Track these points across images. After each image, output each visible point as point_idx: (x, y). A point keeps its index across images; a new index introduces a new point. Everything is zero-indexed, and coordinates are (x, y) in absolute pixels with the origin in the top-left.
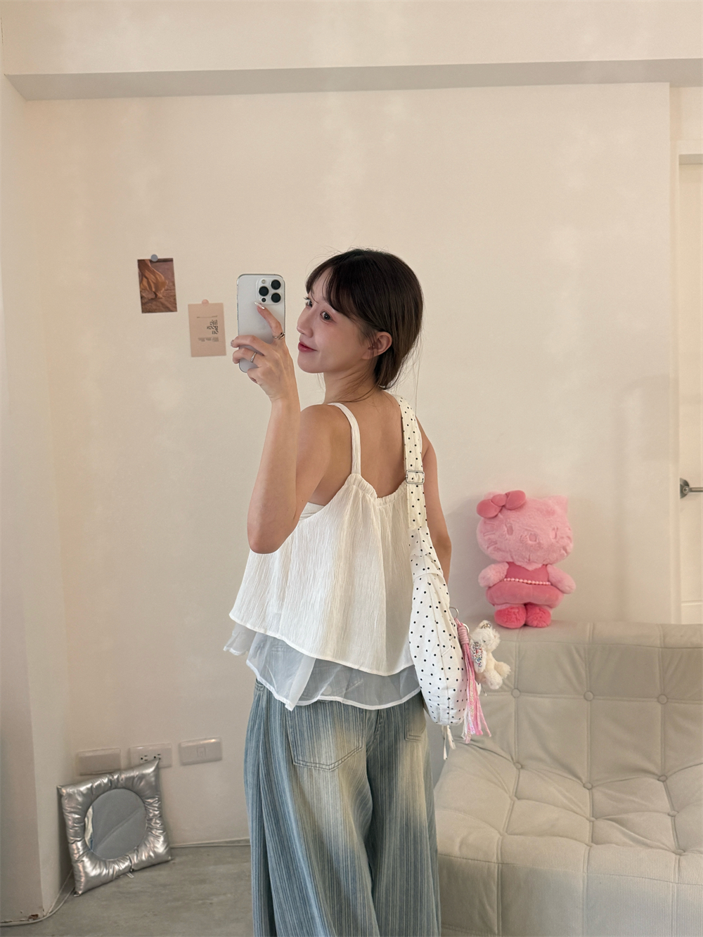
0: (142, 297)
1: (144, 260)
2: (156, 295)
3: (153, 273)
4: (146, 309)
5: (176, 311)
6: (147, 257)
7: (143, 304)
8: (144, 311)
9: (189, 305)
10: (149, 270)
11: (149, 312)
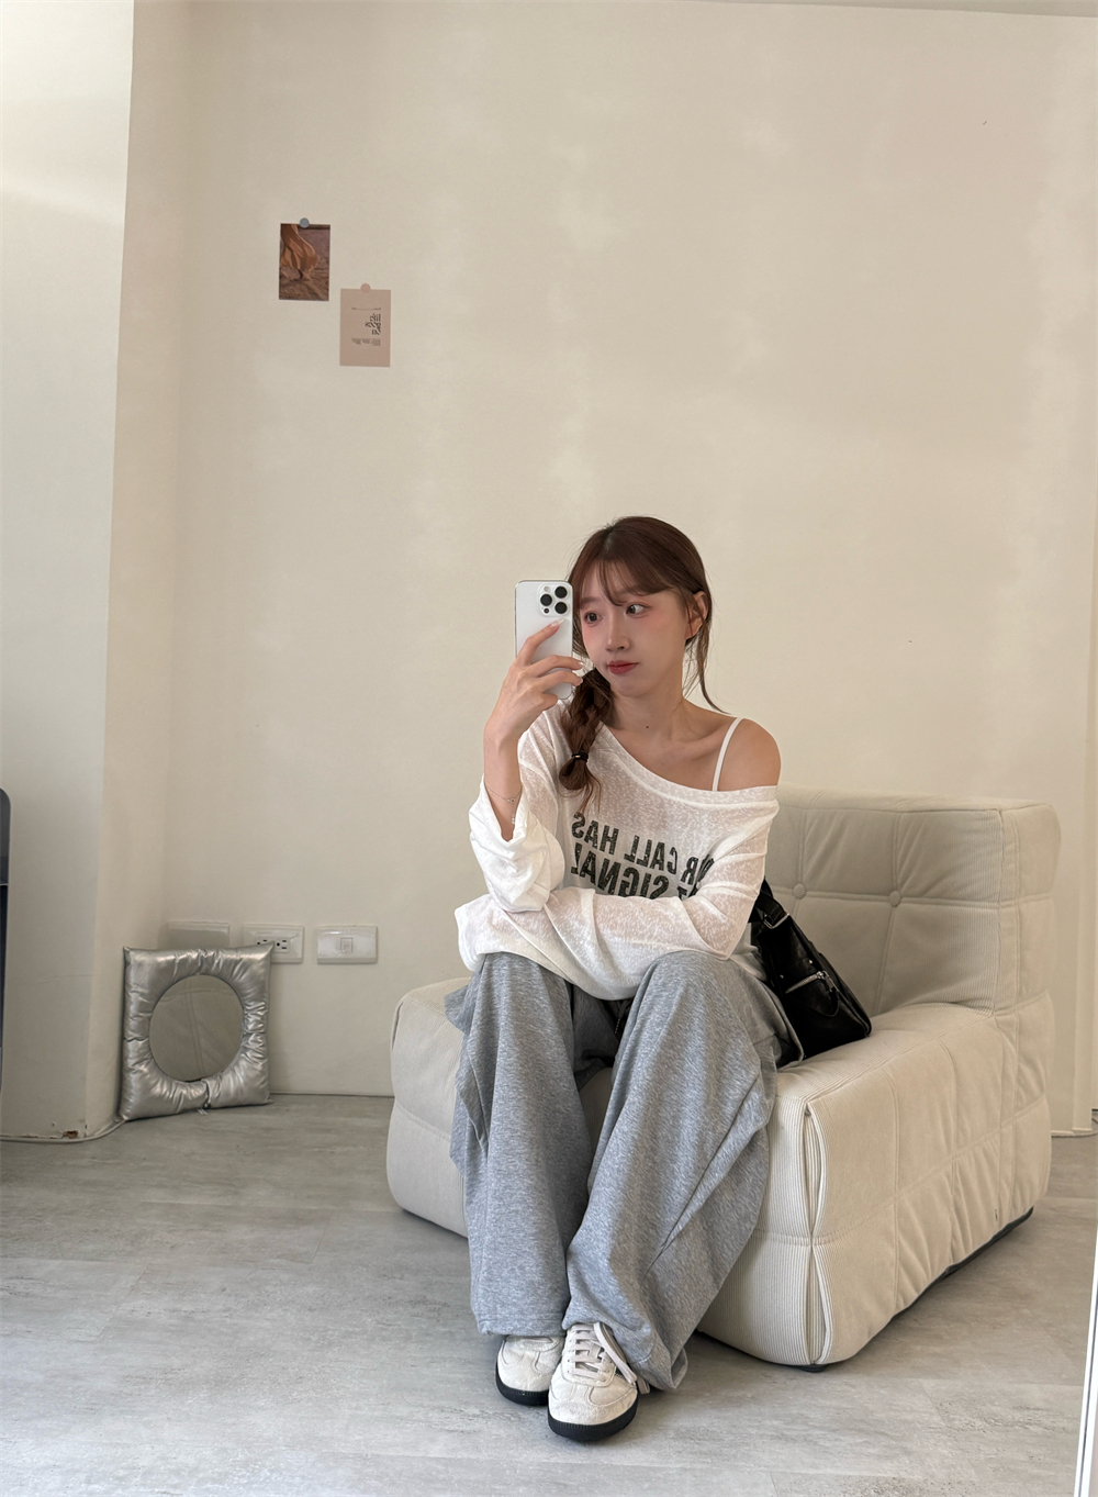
0: (281, 277)
1: (289, 225)
2: (302, 275)
3: (301, 244)
5: (327, 299)
7: (282, 286)
8: (283, 296)
9: (342, 290)
10: (296, 240)
11: (289, 298)
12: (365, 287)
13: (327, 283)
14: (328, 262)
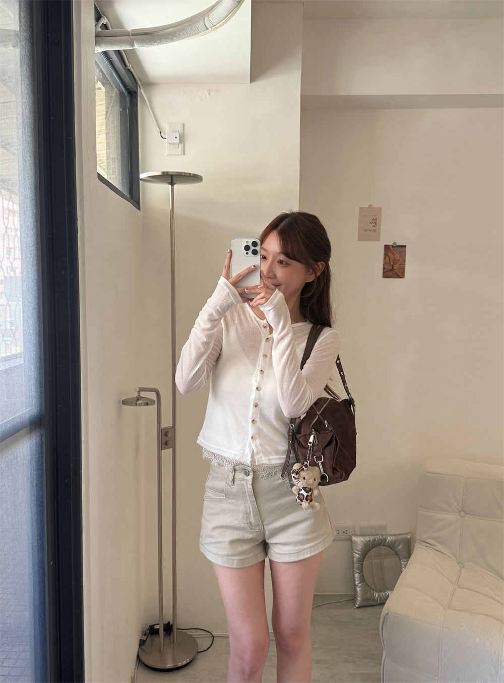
0: (384, 268)
1: (388, 245)
2: (393, 267)
3: (393, 253)
4: (385, 276)
5: (403, 278)
6: (391, 243)
7: (384, 272)
10: (391, 252)
11: (387, 277)
13: (404, 271)
14: (405, 262)
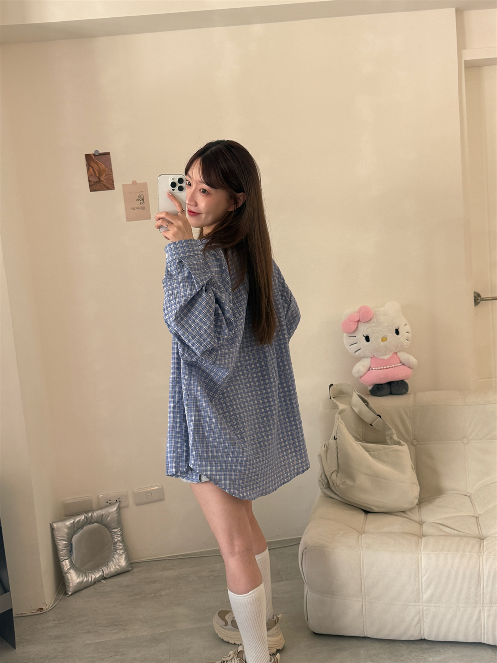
0: (90, 181)
1: (90, 154)
2: (100, 179)
3: (97, 163)
4: (93, 189)
5: (114, 189)
6: (92, 152)
7: (91, 186)
8: (91, 191)
9: (123, 185)
10: (94, 161)
11: (95, 191)
12: (134, 182)
13: (113, 181)
14: (112, 171)
